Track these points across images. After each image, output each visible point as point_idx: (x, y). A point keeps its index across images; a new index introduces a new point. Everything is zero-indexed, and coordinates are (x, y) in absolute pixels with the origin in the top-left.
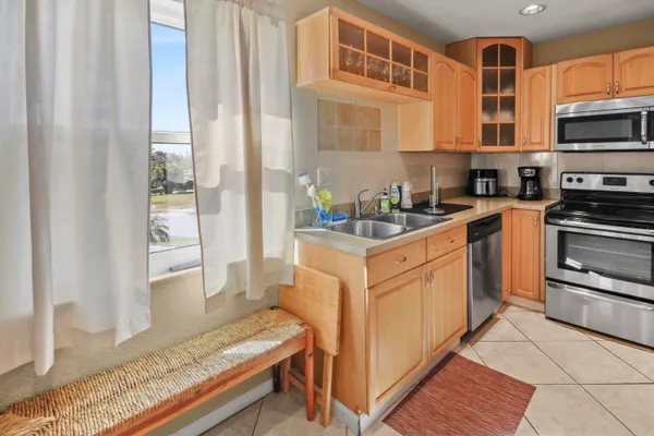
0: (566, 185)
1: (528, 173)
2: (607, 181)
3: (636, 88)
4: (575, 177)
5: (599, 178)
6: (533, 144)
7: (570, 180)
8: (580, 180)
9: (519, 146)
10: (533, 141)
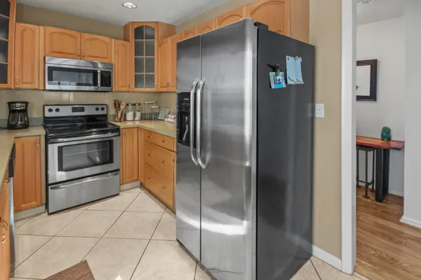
0: (48, 114)
1: (18, 106)
2: (74, 110)
3: (91, 56)
4: (54, 108)
5: (70, 107)
6: (23, 83)
7: (50, 110)
8: (58, 110)
9: (10, 84)
10: (24, 81)
